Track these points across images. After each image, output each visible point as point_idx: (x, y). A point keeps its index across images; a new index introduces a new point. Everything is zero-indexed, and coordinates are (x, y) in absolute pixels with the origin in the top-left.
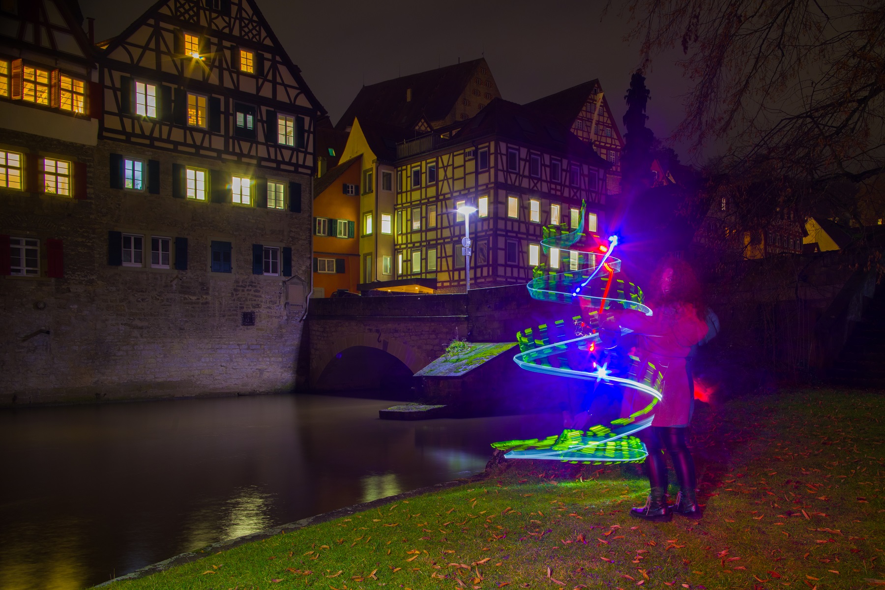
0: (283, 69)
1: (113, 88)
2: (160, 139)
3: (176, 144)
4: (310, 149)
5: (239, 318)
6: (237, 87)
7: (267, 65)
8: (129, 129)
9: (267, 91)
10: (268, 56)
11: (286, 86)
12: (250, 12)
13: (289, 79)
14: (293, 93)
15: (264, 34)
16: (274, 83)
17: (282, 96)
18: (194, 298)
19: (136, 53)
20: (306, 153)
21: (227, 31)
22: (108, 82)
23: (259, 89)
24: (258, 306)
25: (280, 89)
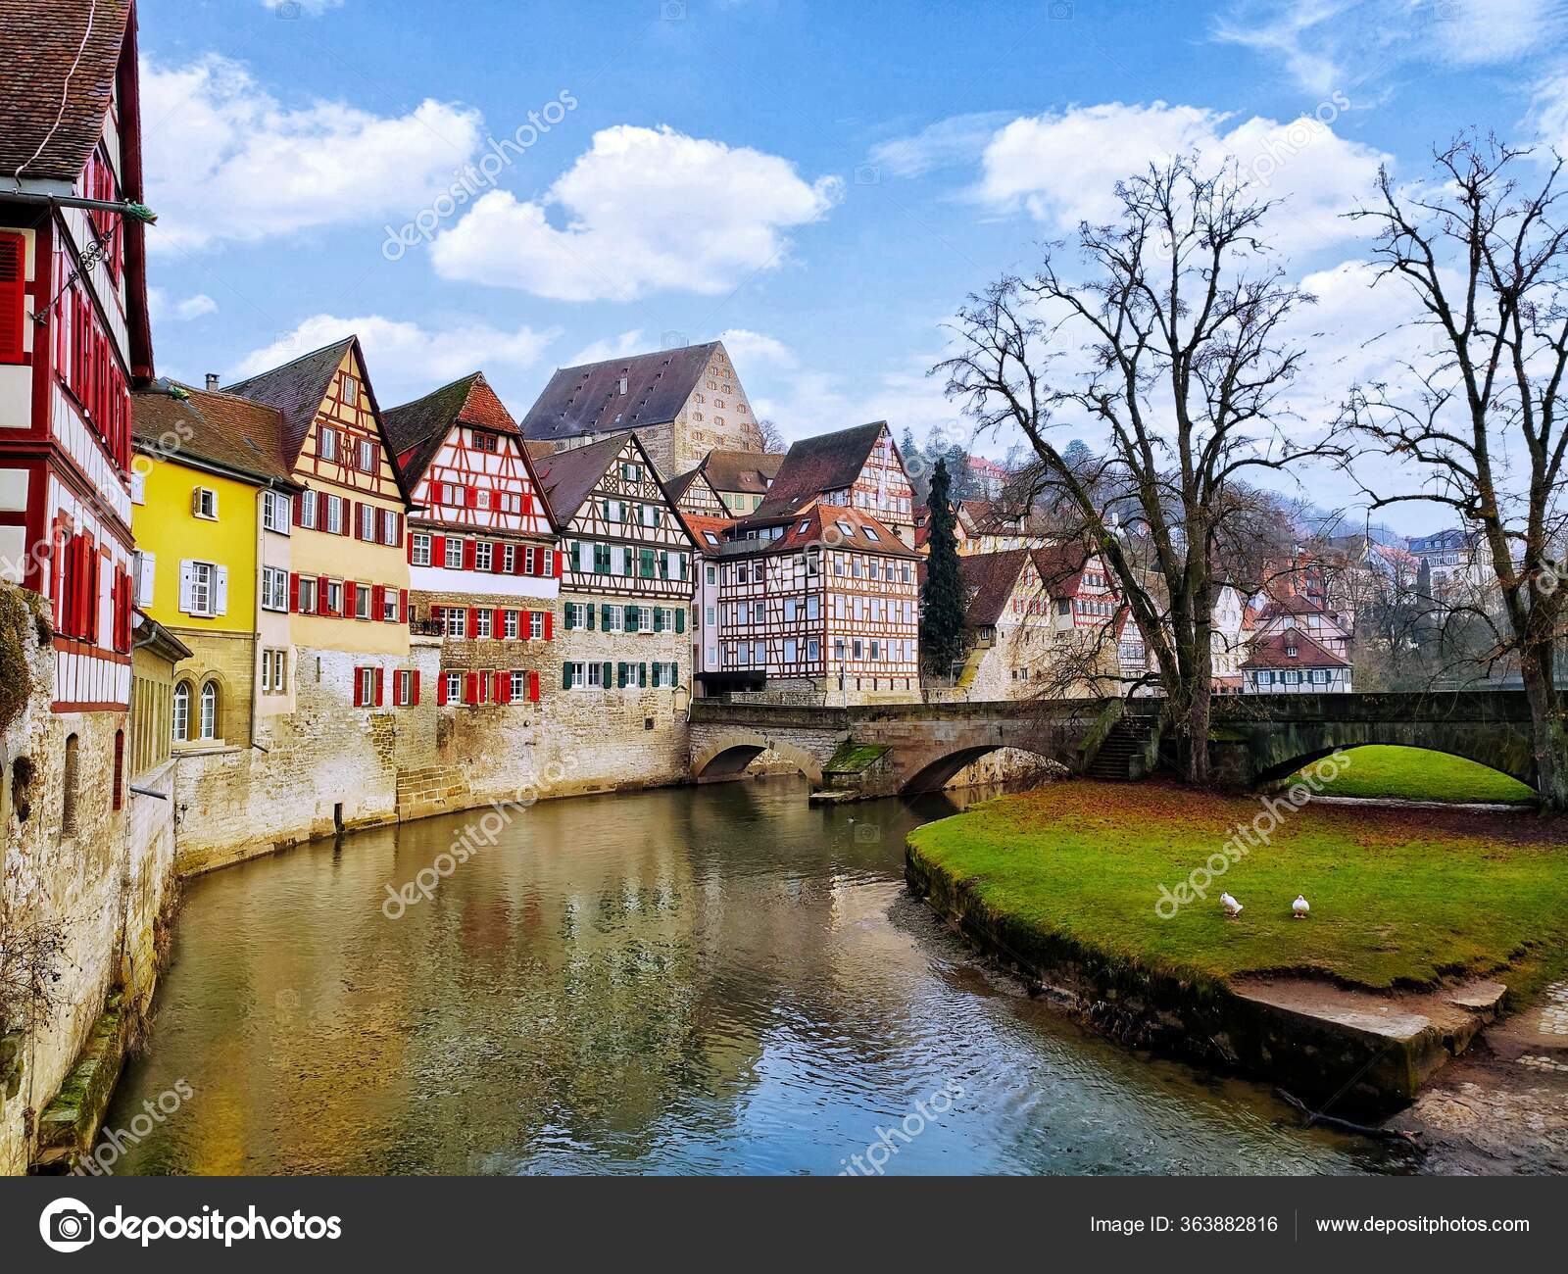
0: (671, 517)
1: (567, 552)
2: (595, 587)
3: (604, 588)
4: (690, 580)
5: (643, 723)
6: (642, 536)
7: (661, 515)
8: (577, 583)
9: (661, 538)
10: (662, 508)
11: (673, 531)
12: (650, 476)
13: (676, 525)
14: (678, 534)
15: (659, 491)
16: (666, 529)
17: (671, 540)
18: (614, 709)
19: (581, 522)
20: (687, 583)
21: (636, 495)
22: (564, 549)
23: (656, 537)
24: (656, 712)
25: (670, 533)
